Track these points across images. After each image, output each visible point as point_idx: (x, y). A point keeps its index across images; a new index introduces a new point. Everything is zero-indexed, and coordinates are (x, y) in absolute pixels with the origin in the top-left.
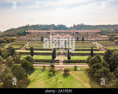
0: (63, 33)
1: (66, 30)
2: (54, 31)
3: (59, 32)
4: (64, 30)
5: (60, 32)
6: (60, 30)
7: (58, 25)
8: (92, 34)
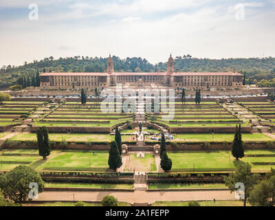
0: (141, 80)
1: (148, 72)
2: (117, 74)
3: (129, 76)
4: (142, 70)
5: (132, 76)
6: (134, 71)
7: (128, 58)
8: (218, 80)
